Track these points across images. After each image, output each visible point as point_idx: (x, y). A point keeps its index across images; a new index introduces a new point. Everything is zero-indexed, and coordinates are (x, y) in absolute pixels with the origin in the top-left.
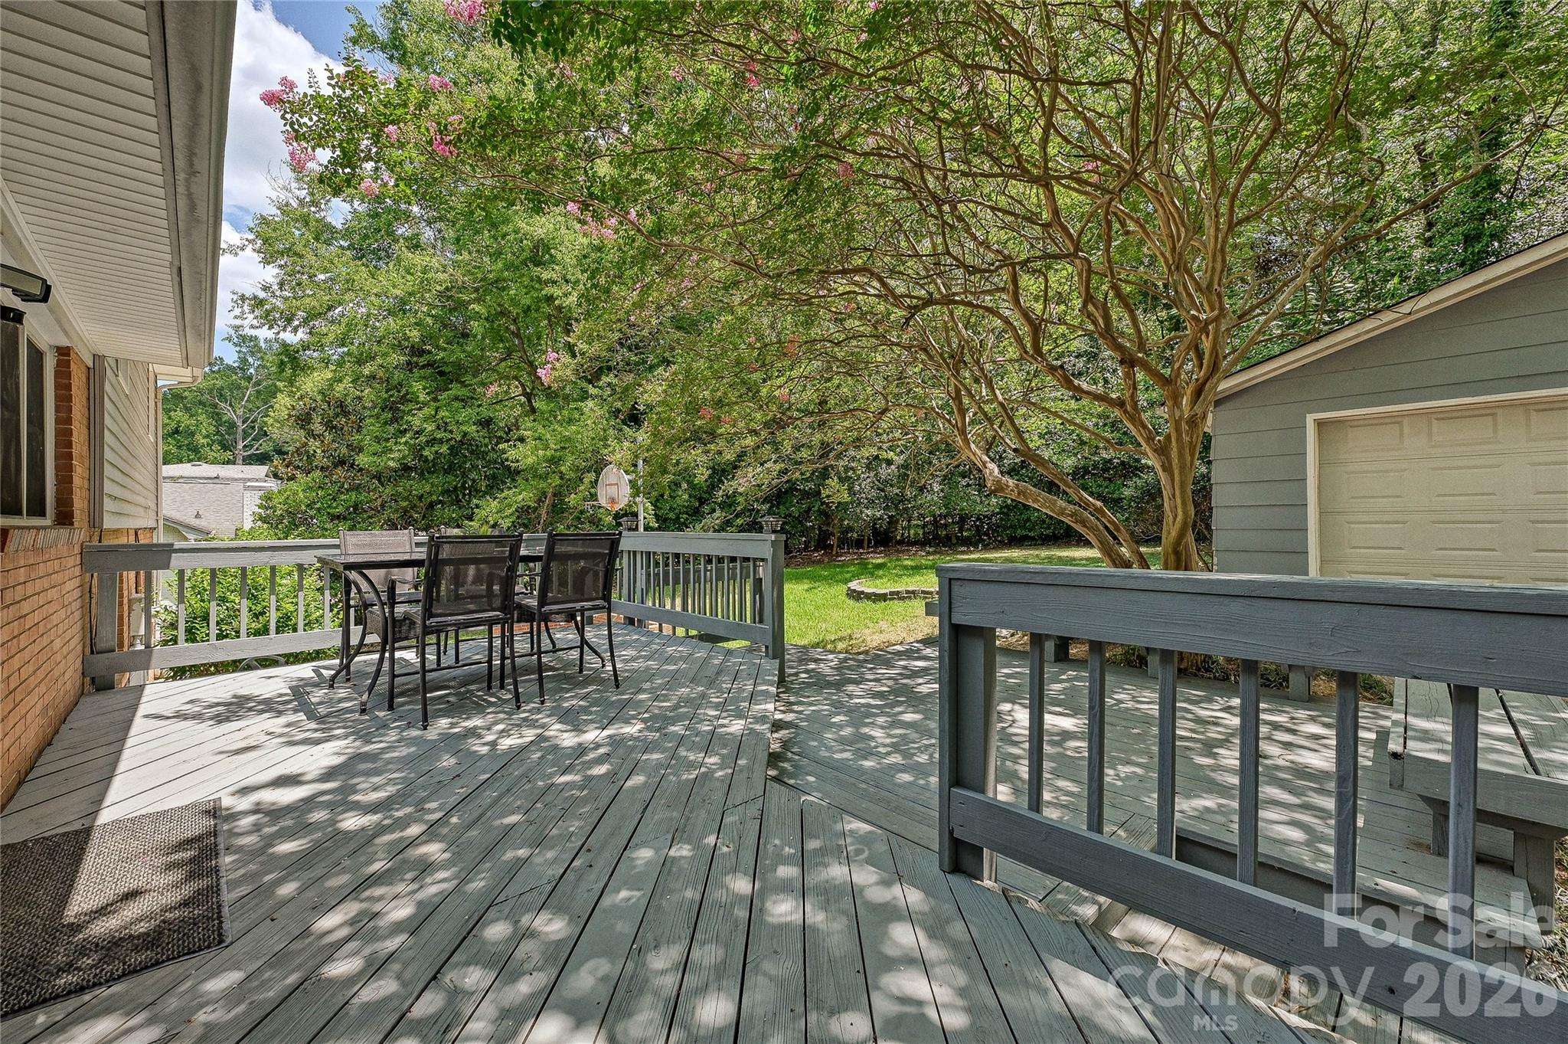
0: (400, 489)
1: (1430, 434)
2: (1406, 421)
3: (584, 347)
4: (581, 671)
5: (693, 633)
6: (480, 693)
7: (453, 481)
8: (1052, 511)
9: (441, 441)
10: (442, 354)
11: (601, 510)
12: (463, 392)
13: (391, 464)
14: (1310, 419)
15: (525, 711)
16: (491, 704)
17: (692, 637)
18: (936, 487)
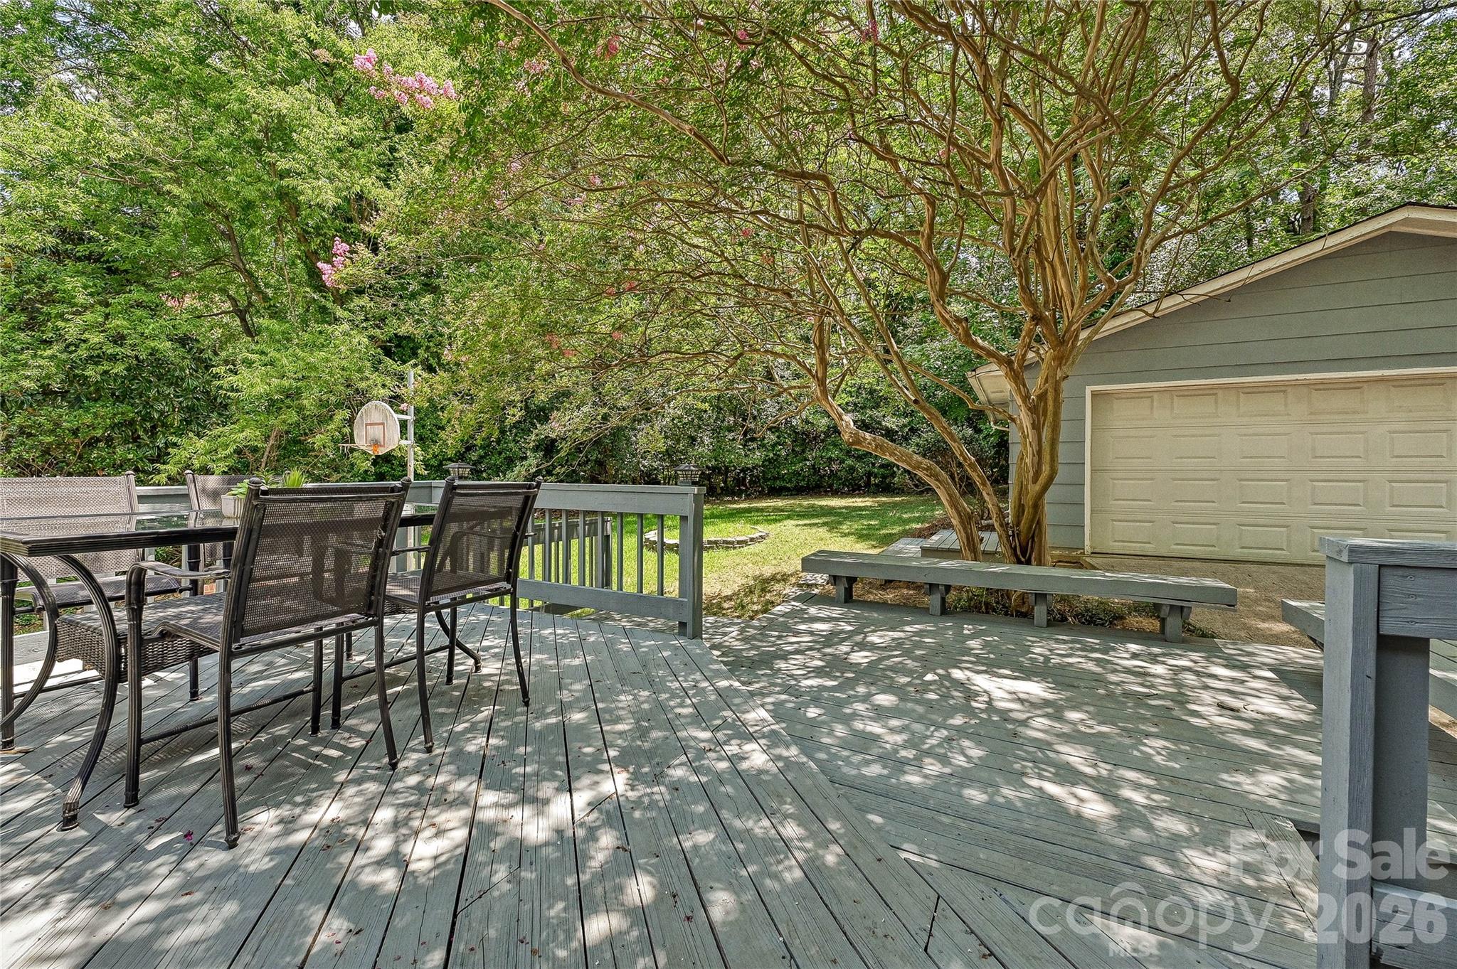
0: (41, 420)
1: (1172, 409)
2: (1156, 396)
3: (393, 240)
4: (449, 681)
5: (537, 604)
6: (300, 742)
7: (127, 411)
8: (909, 464)
9: (113, 358)
10: (115, 245)
11: (355, 454)
12: (147, 297)
13: (27, 384)
14: (1089, 390)
15: (409, 772)
16: (336, 764)
17: (537, 609)
18: (707, 440)
